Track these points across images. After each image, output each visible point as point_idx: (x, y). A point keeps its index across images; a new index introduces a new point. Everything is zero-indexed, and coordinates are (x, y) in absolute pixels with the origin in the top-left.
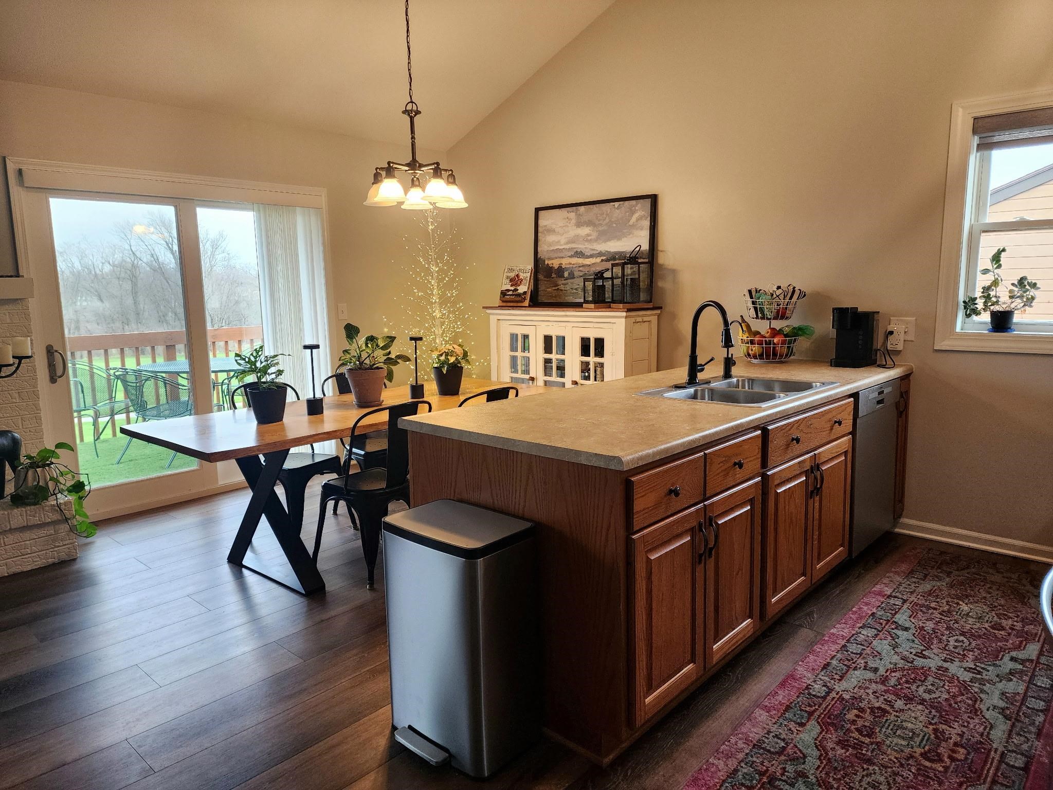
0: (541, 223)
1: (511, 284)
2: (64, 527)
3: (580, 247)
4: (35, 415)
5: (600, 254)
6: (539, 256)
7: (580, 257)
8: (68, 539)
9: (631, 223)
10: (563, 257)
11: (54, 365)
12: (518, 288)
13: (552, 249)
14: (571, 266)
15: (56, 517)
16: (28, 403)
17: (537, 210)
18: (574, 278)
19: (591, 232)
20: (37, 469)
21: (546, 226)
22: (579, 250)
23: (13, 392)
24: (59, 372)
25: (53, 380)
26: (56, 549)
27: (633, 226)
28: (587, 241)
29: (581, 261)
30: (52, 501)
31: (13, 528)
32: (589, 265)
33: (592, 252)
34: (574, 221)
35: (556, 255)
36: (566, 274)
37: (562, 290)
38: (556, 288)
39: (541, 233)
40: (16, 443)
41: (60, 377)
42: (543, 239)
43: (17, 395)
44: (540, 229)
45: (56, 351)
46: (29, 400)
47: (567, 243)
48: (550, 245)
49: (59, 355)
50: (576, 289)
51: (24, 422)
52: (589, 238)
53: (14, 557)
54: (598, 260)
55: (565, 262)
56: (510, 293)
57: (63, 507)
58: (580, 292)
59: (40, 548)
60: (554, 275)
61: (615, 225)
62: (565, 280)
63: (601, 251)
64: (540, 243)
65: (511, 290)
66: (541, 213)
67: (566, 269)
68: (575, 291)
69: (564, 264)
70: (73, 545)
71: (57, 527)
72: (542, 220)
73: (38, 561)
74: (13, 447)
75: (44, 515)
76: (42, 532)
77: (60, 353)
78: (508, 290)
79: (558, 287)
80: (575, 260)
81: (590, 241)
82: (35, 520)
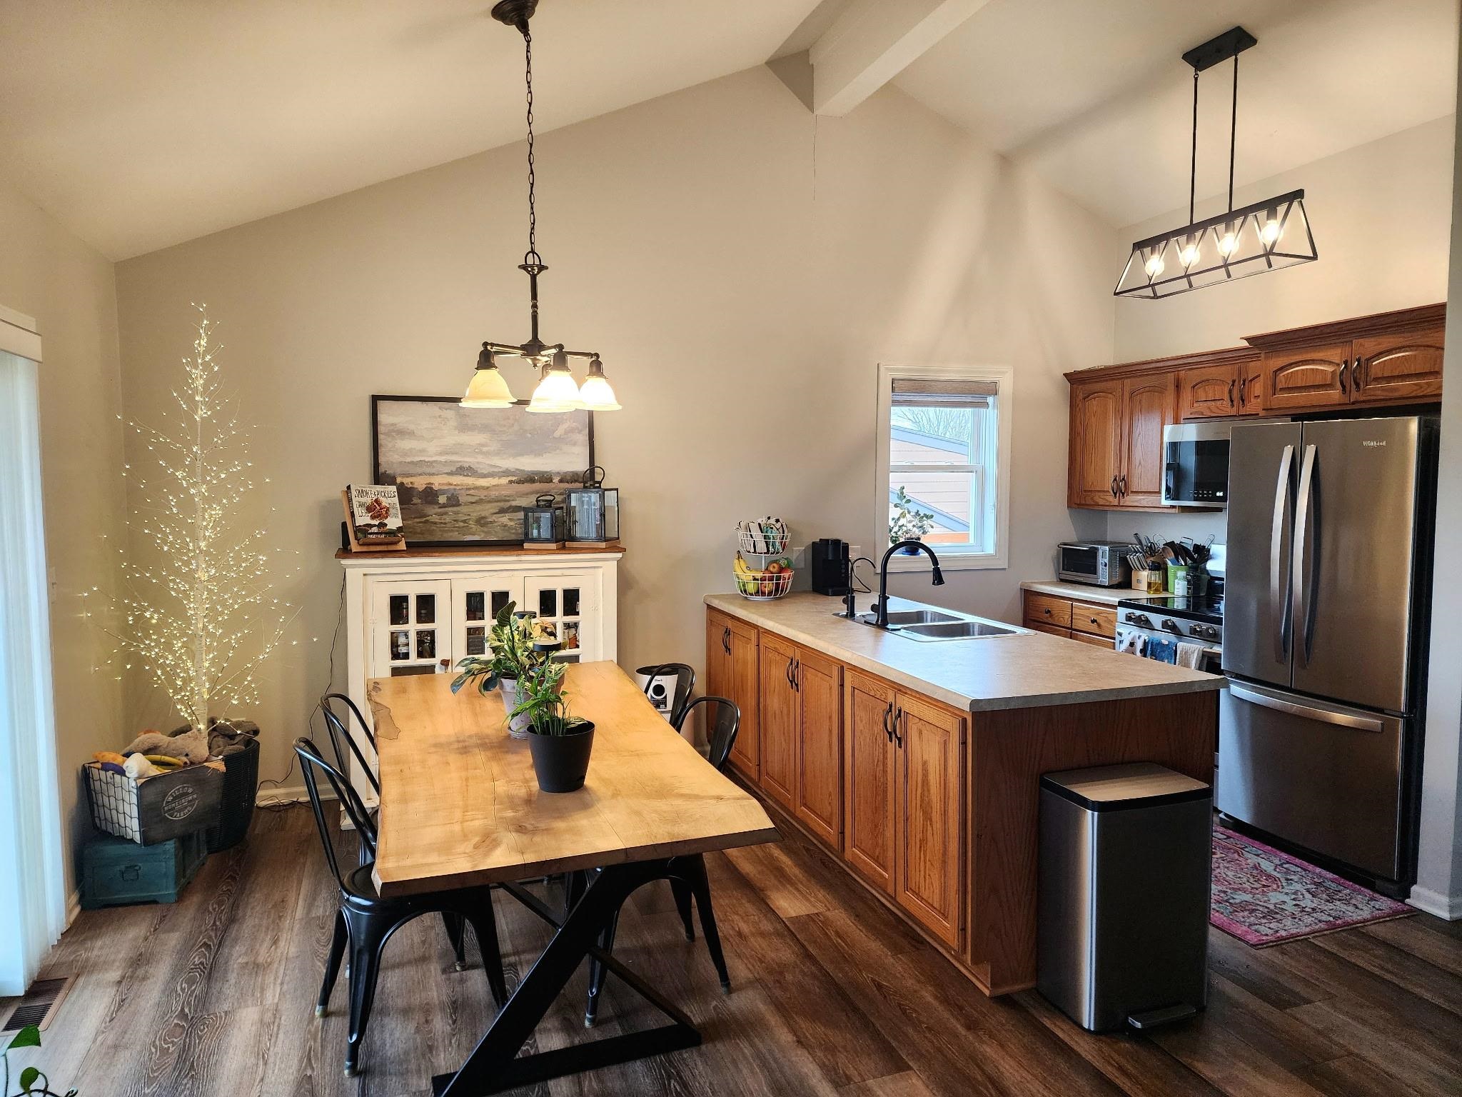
0: (382, 418)
1: (370, 515)
3: (468, 460)
5: (507, 473)
6: (382, 470)
7: (467, 476)
9: (557, 434)
10: (433, 474)
12: (386, 521)
13: (409, 460)
14: (452, 487)
17: (375, 399)
18: (458, 504)
19: (488, 441)
21: (392, 425)
22: (466, 465)
27: (560, 439)
28: (481, 453)
29: (470, 481)
32: (488, 488)
33: (492, 470)
34: (453, 423)
35: (419, 470)
36: (442, 499)
37: (435, 523)
38: (424, 519)
39: (384, 434)
42: (390, 445)
44: (381, 429)
47: (441, 454)
48: (405, 454)
50: (464, 521)
52: (485, 449)
54: (504, 481)
55: (438, 482)
56: (375, 530)
58: (473, 526)
60: (416, 500)
61: (529, 435)
62: (440, 508)
63: (507, 469)
64: (382, 451)
65: (375, 525)
66: (382, 405)
67: (443, 492)
68: (462, 524)
69: (437, 485)
72: (384, 415)
78: (370, 526)
79: (427, 518)
80: (457, 480)
81: (487, 454)
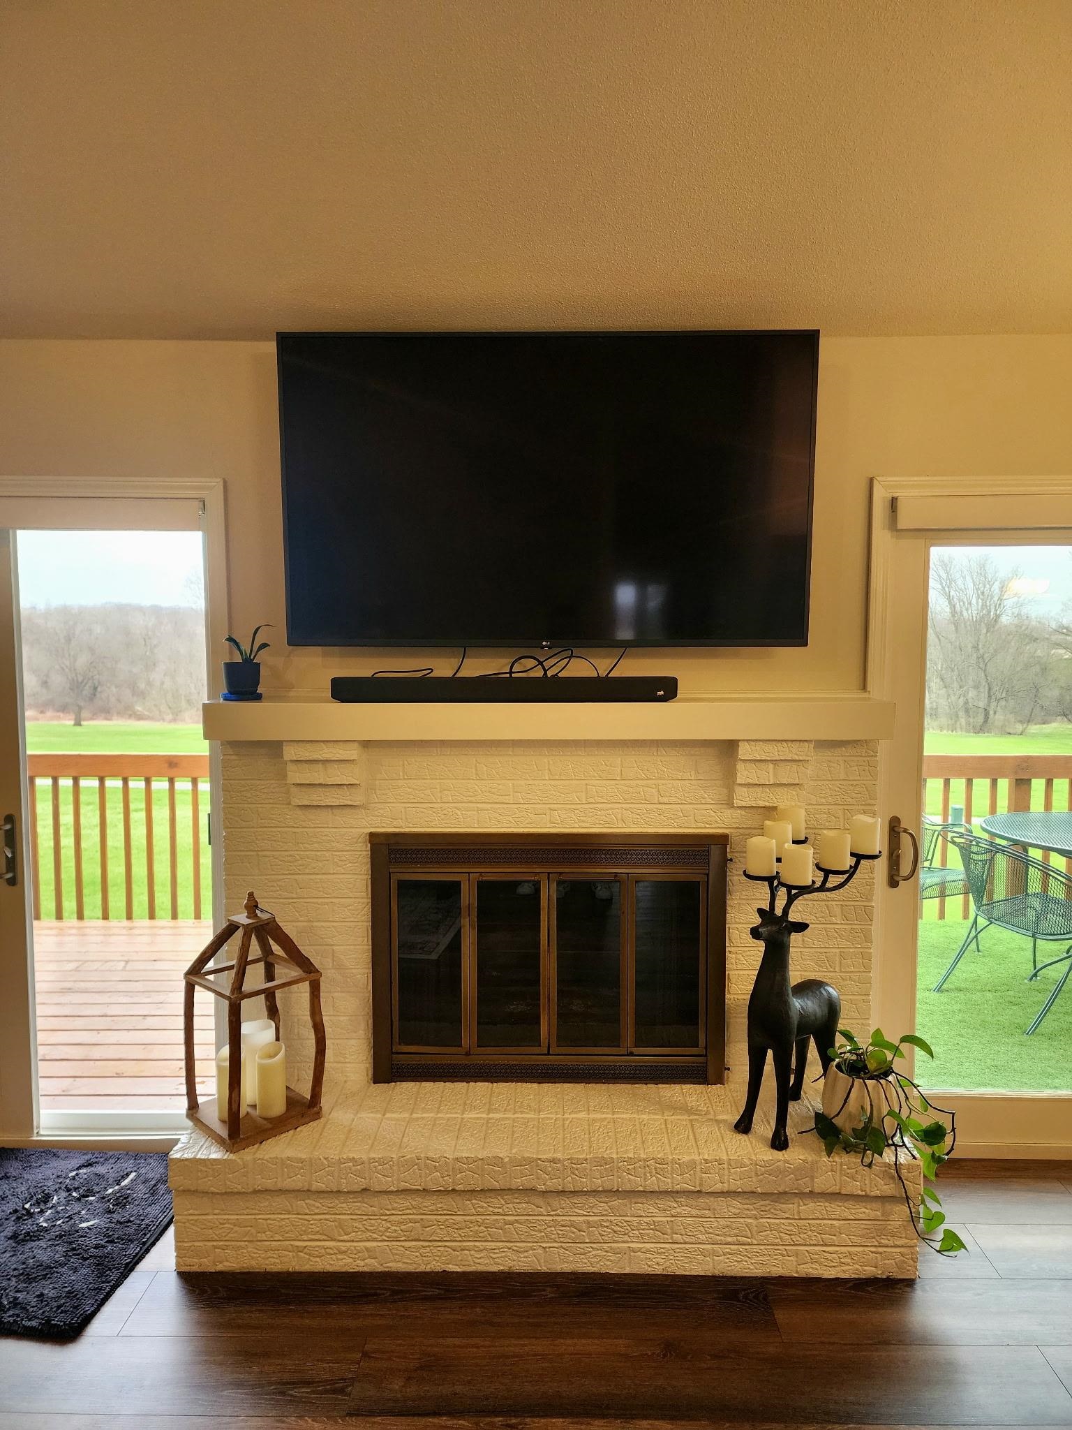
2: (901, 1211)
4: (862, 950)
8: (904, 1236)
11: (898, 856)
15: (889, 1188)
16: (854, 926)
20: (868, 1082)
23: (834, 903)
24: (905, 869)
25: (893, 883)
26: (880, 1250)
30: (888, 1156)
31: (816, 1191)
40: (832, 1010)
41: (906, 879)
43: (838, 911)
45: (905, 831)
46: (856, 922)
49: (909, 837)
51: (843, 961)
53: (811, 1245)
57: (904, 1172)
59: (856, 1240)
70: (912, 1249)
71: (888, 1207)
73: (848, 1264)
74: (829, 1017)
75: (871, 1180)
76: (864, 1211)
77: (911, 834)
82: (854, 1187)
